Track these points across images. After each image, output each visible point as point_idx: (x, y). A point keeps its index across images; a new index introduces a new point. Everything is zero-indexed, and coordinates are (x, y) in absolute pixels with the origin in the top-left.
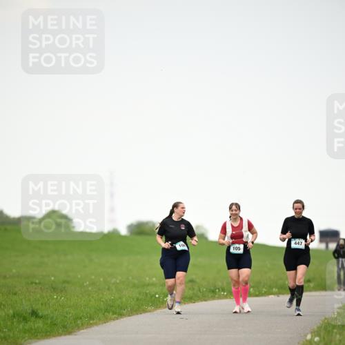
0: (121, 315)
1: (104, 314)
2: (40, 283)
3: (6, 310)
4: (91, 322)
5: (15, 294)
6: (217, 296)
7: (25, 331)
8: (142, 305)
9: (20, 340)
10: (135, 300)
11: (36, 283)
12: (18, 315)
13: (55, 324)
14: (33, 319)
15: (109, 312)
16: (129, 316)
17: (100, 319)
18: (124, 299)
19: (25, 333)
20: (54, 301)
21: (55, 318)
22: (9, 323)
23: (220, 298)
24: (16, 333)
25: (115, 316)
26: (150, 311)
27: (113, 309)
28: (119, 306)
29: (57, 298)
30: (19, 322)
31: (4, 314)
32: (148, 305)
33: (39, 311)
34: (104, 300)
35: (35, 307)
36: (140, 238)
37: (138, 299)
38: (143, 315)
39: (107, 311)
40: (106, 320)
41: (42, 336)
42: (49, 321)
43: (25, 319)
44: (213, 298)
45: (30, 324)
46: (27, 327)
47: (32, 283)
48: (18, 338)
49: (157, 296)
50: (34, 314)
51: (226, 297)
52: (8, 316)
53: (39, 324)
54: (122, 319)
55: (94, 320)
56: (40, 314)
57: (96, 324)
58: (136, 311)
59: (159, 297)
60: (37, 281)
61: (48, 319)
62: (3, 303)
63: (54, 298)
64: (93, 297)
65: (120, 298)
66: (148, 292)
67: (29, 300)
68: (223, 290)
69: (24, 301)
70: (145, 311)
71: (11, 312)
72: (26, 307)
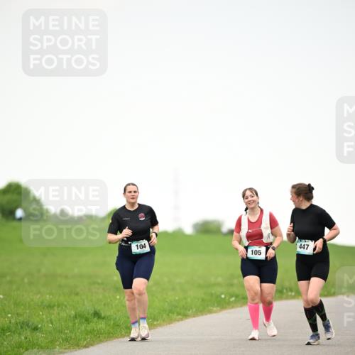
0: (186, 316)
1: (168, 315)
2: (102, 284)
3: (67, 311)
4: (155, 323)
5: (77, 294)
6: (284, 296)
7: (87, 333)
8: (208, 306)
9: (82, 342)
10: (200, 300)
11: (98, 284)
12: (79, 316)
13: (118, 325)
14: (96, 319)
15: (173, 313)
16: (194, 317)
17: (164, 321)
18: (189, 300)
19: (87, 334)
20: (117, 301)
21: (118, 319)
22: (71, 324)
23: (288, 298)
24: (78, 334)
25: (180, 317)
26: (215, 312)
27: (178, 310)
28: (183, 306)
29: (120, 299)
30: (81, 323)
31: (65, 315)
32: (213, 306)
33: (102, 312)
34: (168, 300)
35: (98, 308)
36: (206, 238)
37: (203, 300)
38: (209, 316)
39: (171, 311)
40: (171, 321)
41: (105, 338)
42: (112, 322)
43: (87, 320)
44: (281, 298)
45: (92, 326)
46: (89, 329)
47: (94, 283)
48: (80, 340)
49: (223, 296)
50: (97, 314)
51: (293, 297)
52: (70, 316)
53: (102, 325)
54: (187, 320)
55: (157, 321)
56: (103, 315)
57: (160, 325)
58: (201, 312)
59: (225, 298)
60: (99, 281)
61: (110, 320)
62: (65, 303)
63: (116, 299)
64: (157, 298)
65: (185, 299)
66: (213, 292)
67: (91, 301)
68: (291, 291)
69: (86, 301)
70: (210, 312)
71: (73, 312)
72: (88, 308)
